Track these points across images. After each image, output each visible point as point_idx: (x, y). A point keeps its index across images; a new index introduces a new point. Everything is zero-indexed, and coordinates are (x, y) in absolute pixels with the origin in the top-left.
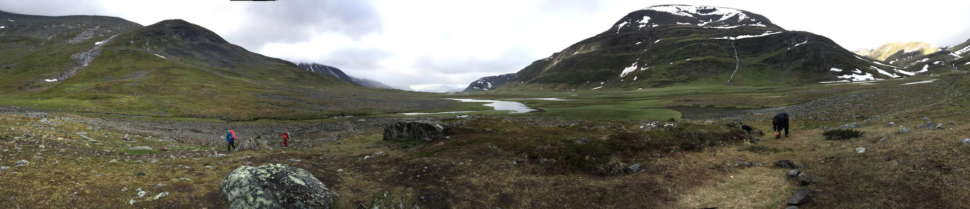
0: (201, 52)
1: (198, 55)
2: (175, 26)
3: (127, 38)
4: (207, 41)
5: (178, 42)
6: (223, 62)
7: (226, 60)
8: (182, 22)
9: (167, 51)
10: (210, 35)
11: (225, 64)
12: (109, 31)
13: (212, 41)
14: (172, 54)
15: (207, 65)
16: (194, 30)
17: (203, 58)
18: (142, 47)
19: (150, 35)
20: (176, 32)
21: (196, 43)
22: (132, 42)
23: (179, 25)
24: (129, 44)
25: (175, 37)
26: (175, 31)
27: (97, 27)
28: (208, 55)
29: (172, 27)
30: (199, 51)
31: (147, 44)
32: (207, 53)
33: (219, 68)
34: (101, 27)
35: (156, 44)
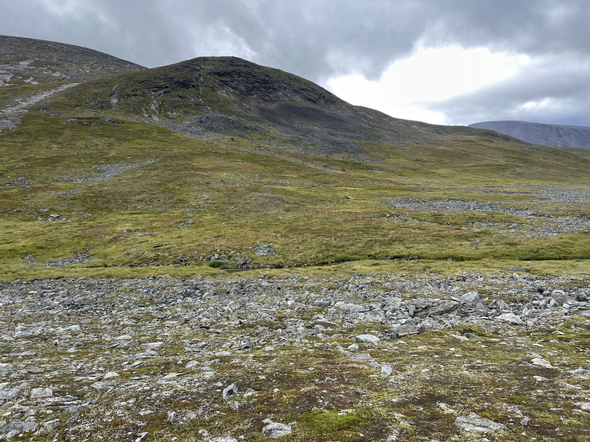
0: (283, 125)
1: (274, 131)
2: (221, 70)
3: (100, 91)
4: (298, 100)
5: (229, 103)
6: (334, 143)
7: (339, 139)
8: (239, 63)
9: (201, 122)
10: (303, 87)
11: (338, 147)
12: (57, 74)
13: (310, 100)
14: (211, 129)
15: (294, 150)
16: (267, 79)
17: (286, 136)
18: (138, 112)
19: (160, 88)
20: (226, 83)
21: (272, 106)
22: (114, 101)
23: (232, 68)
24: (105, 106)
25: (223, 94)
26: (221, 81)
27: (24, 64)
28: (298, 130)
29: (215, 73)
30: (279, 123)
31: (153, 107)
32: (296, 125)
33: (322, 156)
34: (37, 64)
35: (176, 107)
